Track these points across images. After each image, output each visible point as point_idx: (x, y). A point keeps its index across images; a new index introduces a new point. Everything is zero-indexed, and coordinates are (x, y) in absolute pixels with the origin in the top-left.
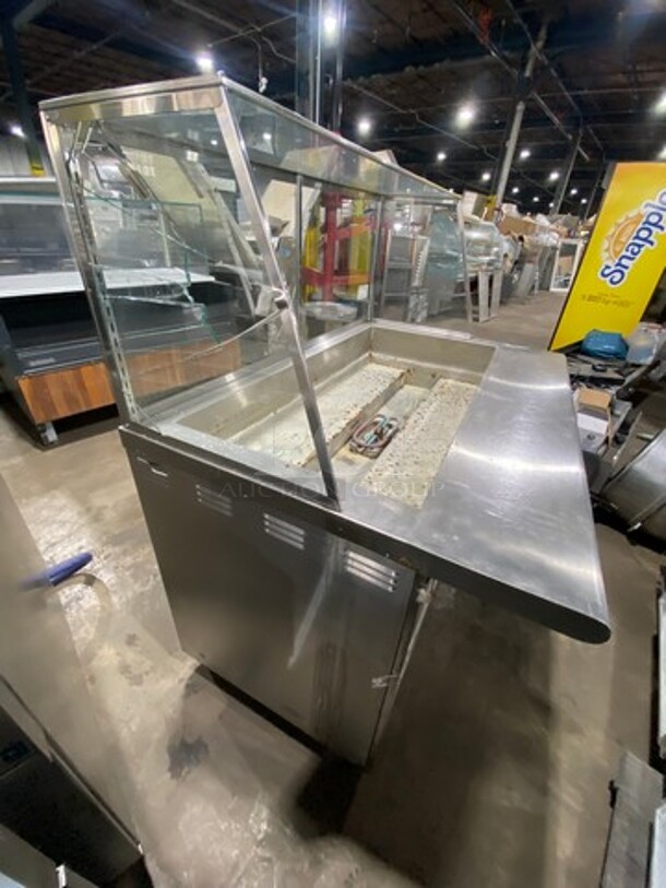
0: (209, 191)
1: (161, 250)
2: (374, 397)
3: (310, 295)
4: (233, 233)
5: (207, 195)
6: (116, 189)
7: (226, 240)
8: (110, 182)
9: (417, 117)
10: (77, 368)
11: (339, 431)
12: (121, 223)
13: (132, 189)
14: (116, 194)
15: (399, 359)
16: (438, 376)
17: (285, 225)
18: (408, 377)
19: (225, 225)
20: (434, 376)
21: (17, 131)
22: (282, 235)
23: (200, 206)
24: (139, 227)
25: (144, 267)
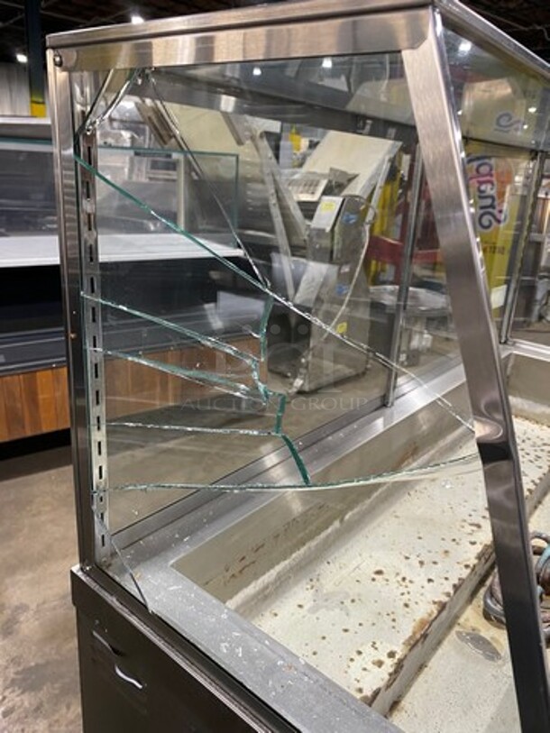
0: (252, 138)
1: (174, 210)
3: (377, 275)
4: (277, 191)
5: (248, 142)
6: (127, 129)
7: (267, 200)
8: (122, 121)
9: (546, 34)
10: (31, 372)
12: (126, 170)
13: (147, 128)
14: (126, 135)
17: (351, 179)
19: (268, 179)
21: (22, 58)
22: (346, 192)
23: (237, 157)
24: (150, 179)
25: (147, 231)
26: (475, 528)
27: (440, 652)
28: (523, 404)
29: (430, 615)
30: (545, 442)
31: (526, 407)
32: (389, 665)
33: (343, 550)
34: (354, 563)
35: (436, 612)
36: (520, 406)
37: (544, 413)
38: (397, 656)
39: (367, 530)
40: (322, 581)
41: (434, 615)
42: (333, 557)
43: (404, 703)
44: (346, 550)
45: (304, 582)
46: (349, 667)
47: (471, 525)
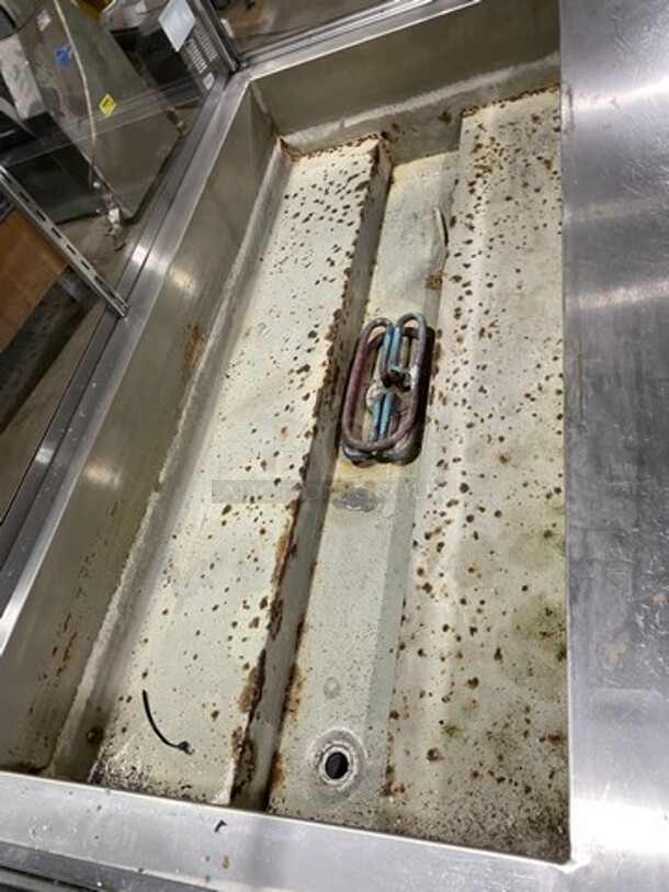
2: (342, 279)
11: (305, 445)
15: (350, 123)
16: (454, 115)
18: (393, 147)
20: (446, 118)
26: (303, 374)
27: (324, 536)
28: (305, 137)
29: (287, 526)
30: (350, 174)
31: (311, 137)
32: (264, 616)
33: (183, 510)
34: (201, 517)
35: (291, 518)
36: (305, 142)
37: (334, 132)
38: (269, 601)
39: (199, 463)
40: (176, 565)
41: (291, 524)
42: (176, 527)
43: (309, 620)
44: (187, 507)
45: (158, 581)
46: (229, 648)
47: (299, 372)
